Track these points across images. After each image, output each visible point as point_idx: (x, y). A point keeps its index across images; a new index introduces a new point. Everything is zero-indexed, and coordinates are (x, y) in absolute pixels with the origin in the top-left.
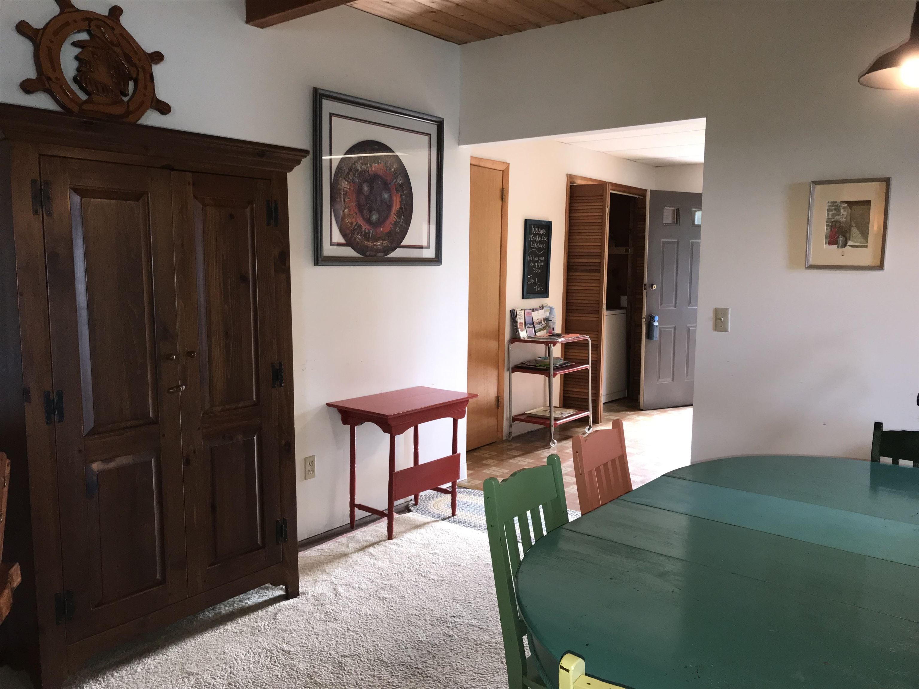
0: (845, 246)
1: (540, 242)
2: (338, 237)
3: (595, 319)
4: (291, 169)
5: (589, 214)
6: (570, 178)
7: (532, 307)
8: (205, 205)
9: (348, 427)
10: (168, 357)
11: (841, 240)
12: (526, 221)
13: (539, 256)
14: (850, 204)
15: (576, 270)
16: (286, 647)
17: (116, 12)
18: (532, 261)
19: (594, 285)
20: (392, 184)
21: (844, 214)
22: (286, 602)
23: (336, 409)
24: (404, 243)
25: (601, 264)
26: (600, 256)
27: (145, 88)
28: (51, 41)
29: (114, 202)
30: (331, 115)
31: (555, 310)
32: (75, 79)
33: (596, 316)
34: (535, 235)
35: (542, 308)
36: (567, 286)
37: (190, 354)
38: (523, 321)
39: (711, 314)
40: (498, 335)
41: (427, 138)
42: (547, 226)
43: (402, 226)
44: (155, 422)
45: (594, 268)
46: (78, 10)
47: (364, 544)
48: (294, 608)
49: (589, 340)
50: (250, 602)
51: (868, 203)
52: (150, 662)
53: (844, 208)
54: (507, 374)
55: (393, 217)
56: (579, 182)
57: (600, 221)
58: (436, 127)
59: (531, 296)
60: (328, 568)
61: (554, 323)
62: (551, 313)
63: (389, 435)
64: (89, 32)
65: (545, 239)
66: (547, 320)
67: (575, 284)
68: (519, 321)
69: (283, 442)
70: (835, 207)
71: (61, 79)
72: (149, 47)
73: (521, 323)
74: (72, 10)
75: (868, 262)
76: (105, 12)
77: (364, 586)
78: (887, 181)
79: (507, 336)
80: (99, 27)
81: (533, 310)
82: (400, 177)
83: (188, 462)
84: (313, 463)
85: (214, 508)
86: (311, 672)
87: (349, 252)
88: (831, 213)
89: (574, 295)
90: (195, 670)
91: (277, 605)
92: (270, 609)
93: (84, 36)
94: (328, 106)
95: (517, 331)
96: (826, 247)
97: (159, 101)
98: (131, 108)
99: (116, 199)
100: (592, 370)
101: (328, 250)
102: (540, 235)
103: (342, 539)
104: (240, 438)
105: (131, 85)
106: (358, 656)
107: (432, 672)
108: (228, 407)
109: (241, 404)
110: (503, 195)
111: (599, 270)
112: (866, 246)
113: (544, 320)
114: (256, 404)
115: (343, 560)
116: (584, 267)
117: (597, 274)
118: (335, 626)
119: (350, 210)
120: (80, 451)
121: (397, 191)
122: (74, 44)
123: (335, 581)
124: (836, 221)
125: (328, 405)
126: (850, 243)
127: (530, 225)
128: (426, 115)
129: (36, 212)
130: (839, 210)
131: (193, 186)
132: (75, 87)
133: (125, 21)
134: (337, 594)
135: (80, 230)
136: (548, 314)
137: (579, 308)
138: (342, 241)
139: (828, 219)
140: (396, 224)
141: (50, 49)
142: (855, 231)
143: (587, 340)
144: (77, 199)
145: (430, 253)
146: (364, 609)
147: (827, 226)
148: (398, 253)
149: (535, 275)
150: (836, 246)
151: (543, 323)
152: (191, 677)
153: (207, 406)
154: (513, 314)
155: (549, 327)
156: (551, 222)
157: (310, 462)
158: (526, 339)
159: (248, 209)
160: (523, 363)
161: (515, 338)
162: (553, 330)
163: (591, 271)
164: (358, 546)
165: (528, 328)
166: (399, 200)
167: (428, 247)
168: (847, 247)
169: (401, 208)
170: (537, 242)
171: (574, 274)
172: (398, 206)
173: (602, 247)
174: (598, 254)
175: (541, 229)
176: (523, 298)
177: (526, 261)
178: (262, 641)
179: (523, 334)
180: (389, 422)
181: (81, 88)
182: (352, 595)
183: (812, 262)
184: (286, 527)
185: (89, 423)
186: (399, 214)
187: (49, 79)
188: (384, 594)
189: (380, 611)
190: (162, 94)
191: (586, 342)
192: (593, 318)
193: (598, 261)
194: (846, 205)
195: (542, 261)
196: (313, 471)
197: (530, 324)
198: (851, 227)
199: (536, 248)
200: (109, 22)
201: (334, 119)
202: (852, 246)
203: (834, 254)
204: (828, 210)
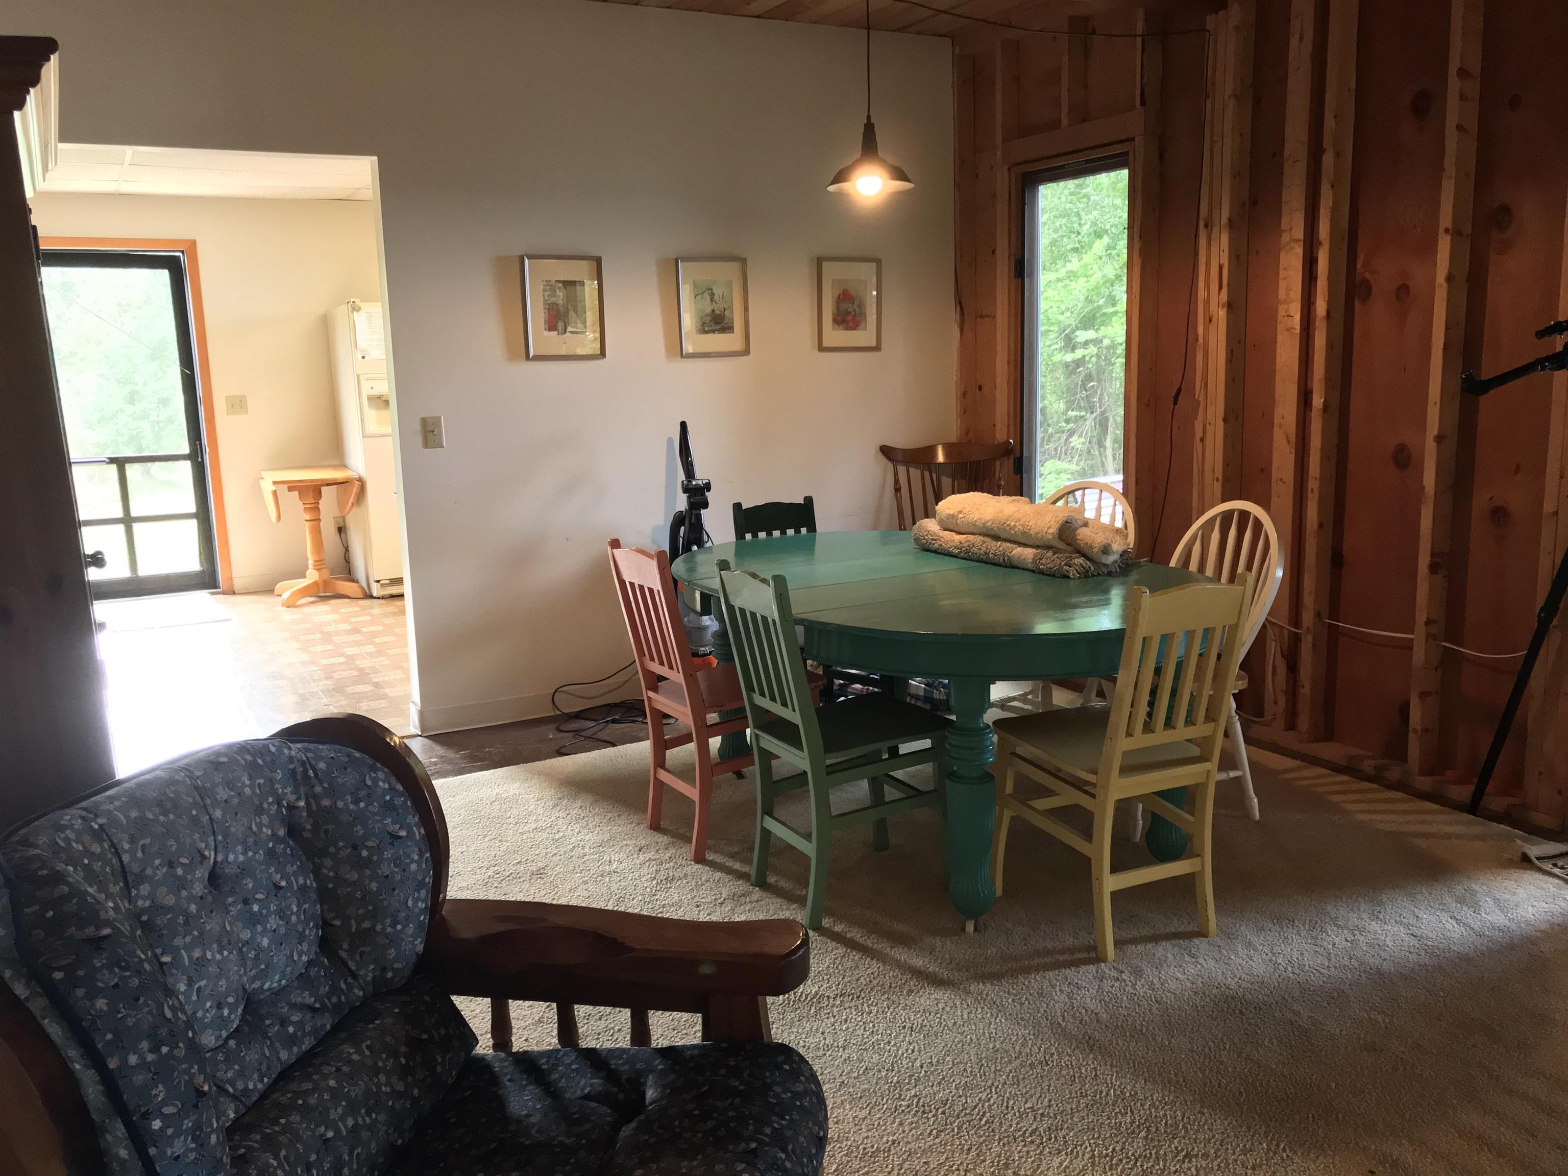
0: (565, 333)
11: (560, 325)
14: (565, 283)
21: (560, 296)
39: (417, 426)
51: (581, 282)
53: (559, 288)
70: (550, 287)
75: (589, 350)
78: (598, 259)
88: (547, 293)
96: (546, 333)
112: (584, 333)
124: (553, 304)
126: (569, 329)
130: (555, 291)
139: (545, 300)
142: (573, 316)
147: (545, 308)
150: (556, 333)
168: (568, 334)
183: (534, 352)
194: (560, 285)
198: (568, 310)
202: (571, 332)
203: (554, 342)
204: (544, 290)
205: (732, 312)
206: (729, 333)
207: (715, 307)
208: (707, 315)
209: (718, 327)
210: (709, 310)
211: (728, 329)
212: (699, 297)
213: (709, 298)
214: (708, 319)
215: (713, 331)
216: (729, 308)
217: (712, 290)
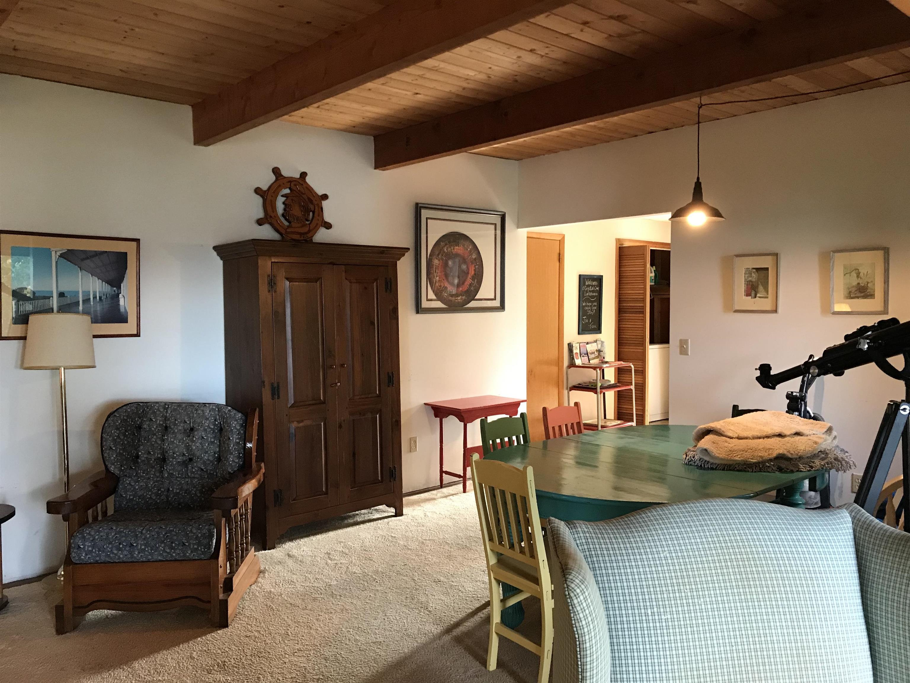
0: (755, 297)
1: (593, 291)
2: (432, 295)
3: (640, 350)
4: (399, 259)
5: (634, 269)
6: (618, 241)
7: (586, 341)
8: (351, 283)
9: (438, 419)
10: (331, 367)
11: (753, 293)
12: (580, 276)
13: (592, 302)
14: (758, 269)
15: (625, 312)
16: (393, 535)
17: (304, 175)
18: (586, 306)
19: (639, 324)
20: (469, 258)
21: (754, 276)
22: (395, 518)
23: (430, 407)
24: (476, 297)
25: (644, 307)
26: (644, 300)
27: (319, 216)
28: (272, 196)
29: (305, 283)
30: (427, 219)
31: (605, 343)
32: (283, 215)
33: (642, 348)
34: (588, 286)
35: (596, 341)
36: (619, 325)
37: (342, 365)
38: (578, 352)
39: (678, 343)
40: (559, 361)
41: (493, 226)
42: (599, 279)
43: (476, 285)
44: (324, 403)
45: (640, 310)
46: (285, 177)
47: (447, 494)
48: (399, 520)
49: (632, 366)
50: (374, 517)
51: (767, 269)
52: (319, 537)
53: (754, 272)
54: (566, 392)
55: (469, 281)
56: (626, 244)
57: (642, 274)
58: (500, 219)
59: (586, 332)
60: (422, 505)
61: (604, 353)
62: (602, 346)
63: (463, 423)
64: (290, 189)
65: (597, 289)
66: (599, 351)
67: (624, 323)
68: (575, 351)
69: (394, 420)
70: (748, 272)
71: (276, 216)
72: (320, 192)
73: (576, 353)
74: (282, 177)
75: (768, 308)
76: (298, 176)
77: (443, 513)
78: (777, 255)
79: (566, 363)
80: (295, 185)
81: (588, 343)
82: (474, 254)
83: (340, 426)
84: (415, 442)
85: (354, 455)
86: (406, 544)
87: (439, 304)
88: (746, 276)
89: (625, 331)
90: (344, 541)
91: (390, 519)
92: (386, 520)
93: (287, 191)
94: (425, 213)
95: (573, 359)
96: (744, 297)
97: (326, 222)
98: (311, 228)
99: (307, 282)
100: (635, 390)
101: (425, 304)
102: (592, 286)
103: (434, 492)
104: (369, 415)
105: (311, 214)
106: (434, 540)
107: (474, 548)
108: (363, 396)
109: (370, 396)
110: (560, 258)
111: (643, 312)
112: (767, 297)
113: (597, 351)
114: (379, 396)
115: (432, 502)
116: (633, 310)
117: (641, 315)
118: (423, 528)
119: (439, 278)
120: (287, 415)
121: (472, 264)
122: (282, 196)
123: (425, 510)
124: (750, 281)
125: (425, 404)
126: (758, 295)
127: (584, 279)
128: (494, 211)
129: (269, 291)
130: (751, 274)
131: (345, 272)
132: (282, 219)
133: (308, 179)
134: (425, 515)
135: (289, 299)
136: (600, 346)
137: (629, 342)
138: (434, 297)
139: (745, 279)
140: (470, 285)
141: (271, 201)
142: (761, 288)
143: (631, 367)
144: (287, 283)
145: (497, 303)
146: (440, 523)
147: (745, 284)
148: (473, 304)
149: (589, 317)
150: (750, 297)
151: (596, 353)
152: (342, 543)
153: (351, 396)
154: (570, 346)
155: (601, 356)
156: (602, 276)
157: (413, 441)
158: (581, 365)
159: (375, 284)
160: (580, 384)
161: (572, 365)
162: (604, 358)
163: (636, 313)
164: (443, 495)
165: (583, 356)
166: (473, 268)
167: (495, 299)
168: (757, 298)
169: (475, 274)
170: (590, 291)
171: (624, 315)
172: (473, 273)
173: (645, 294)
174: (642, 300)
175: (593, 281)
176: (579, 334)
177: (581, 305)
178: (380, 532)
179: (578, 362)
180: (463, 414)
181: (286, 219)
182: (435, 516)
183: (737, 308)
184: (395, 472)
185: (291, 401)
186: (473, 278)
187: (271, 217)
188: (454, 516)
189: (450, 524)
190: (327, 218)
191: (630, 368)
192: (639, 349)
193: (642, 305)
194: (755, 270)
195: (595, 306)
196: (416, 447)
197: (585, 354)
198: (758, 285)
199: (589, 296)
200: (300, 181)
201: (429, 220)
202: (759, 297)
203: (749, 303)
204: (745, 274)
205: (874, 284)
206: (871, 298)
207: (860, 281)
208: (853, 287)
209: (862, 295)
210: (855, 284)
211: (871, 296)
212: (848, 275)
213: (855, 275)
214: (854, 290)
215: (858, 297)
216: (872, 282)
217: (858, 270)
